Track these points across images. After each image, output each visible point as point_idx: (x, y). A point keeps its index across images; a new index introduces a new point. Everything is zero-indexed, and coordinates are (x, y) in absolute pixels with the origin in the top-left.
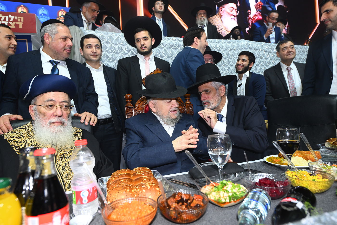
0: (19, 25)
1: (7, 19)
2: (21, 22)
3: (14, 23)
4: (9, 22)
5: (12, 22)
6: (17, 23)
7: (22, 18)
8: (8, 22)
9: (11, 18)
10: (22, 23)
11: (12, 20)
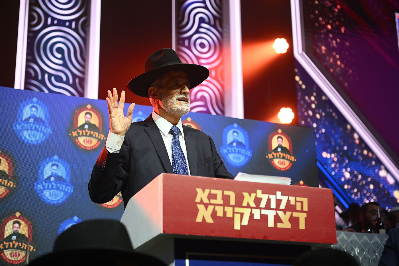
0: (298, 219)
1: (273, 205)
2: (302, 211)
3: (289, 214)
4: (276, 213)
5: (285, 211)
6: (295, 214)
7: (305, 200)
8: (274, 213)
9: (281, 201)
10: (305, 215)
11: (283, 206)
